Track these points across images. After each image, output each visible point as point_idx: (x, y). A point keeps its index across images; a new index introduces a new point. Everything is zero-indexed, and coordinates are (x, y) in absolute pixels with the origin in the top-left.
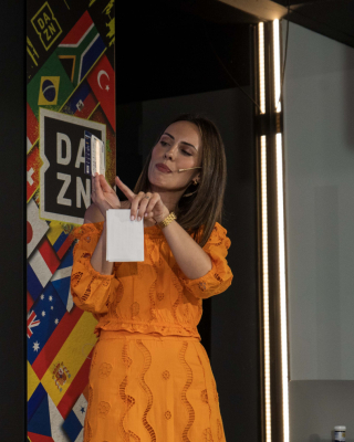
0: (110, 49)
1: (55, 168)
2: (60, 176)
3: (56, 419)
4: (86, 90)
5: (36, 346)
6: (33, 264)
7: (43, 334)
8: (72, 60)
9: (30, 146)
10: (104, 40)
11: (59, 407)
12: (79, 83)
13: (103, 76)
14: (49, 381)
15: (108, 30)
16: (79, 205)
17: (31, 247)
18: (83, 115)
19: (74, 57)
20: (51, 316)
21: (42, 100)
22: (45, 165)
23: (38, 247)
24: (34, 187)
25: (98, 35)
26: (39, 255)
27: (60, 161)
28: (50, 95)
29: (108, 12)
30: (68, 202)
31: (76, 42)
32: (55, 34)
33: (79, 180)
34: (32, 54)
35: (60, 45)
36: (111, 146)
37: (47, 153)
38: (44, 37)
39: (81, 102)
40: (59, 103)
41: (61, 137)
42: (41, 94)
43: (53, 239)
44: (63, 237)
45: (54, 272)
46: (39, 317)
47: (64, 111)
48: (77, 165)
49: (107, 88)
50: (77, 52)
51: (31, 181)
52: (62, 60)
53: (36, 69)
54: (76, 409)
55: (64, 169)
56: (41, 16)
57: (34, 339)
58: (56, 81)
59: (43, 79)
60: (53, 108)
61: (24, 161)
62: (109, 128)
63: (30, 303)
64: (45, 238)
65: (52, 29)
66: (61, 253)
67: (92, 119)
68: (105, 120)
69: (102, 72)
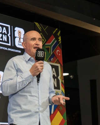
0: (60, 44)
4: (54, 55)
8: (49, 48)
10: (58, 42)
12: (51, 54)
13: (58, 52)
15: (59, 39)
18: (53, 62)
19: (50, 47)
25: (56, 41)
29: (59, 35)
31: (50, 43)
32: (44, 41)
35: (46, 44)
36: (62, 70)
39: (52, 58)
40: (46, 59)
47: (48, 61)
49: (60, 55)
50: (51, 45)
52: (46, 48)
62: (61, 65)
67: (56, 63)
68: (59, 63)
69: (58, 51)
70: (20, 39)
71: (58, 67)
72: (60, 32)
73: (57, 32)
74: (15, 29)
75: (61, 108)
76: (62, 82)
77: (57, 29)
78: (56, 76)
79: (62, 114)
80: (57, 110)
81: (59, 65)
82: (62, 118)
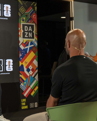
0: (36, 12)
1: (24, 31)
2: (25, 33)
3: (25, 69)
4: (31, 19)
5: (21, 59)
6: (20, 46)
7: (23, 57)
9: (19, 29)
10: (34, 10)
11: (26, 67)
12: (29, 18)
14: (24, 64)
15: (35, 9)
16: (29, 37)
17: (20, 44)
18: (30, 23)
20: (24, 54)
21: (22, 21)
22: (22, 31)
23: (21, 44)
24: (20, 35)
26: (21, 45)
27: (25, 30)
28: (23, 20)
29: (35, 6)
30: (27, 37)
33: (29, 33)
34: (20, 15)
35: (25, 13)
36: (36, 27)
37: (23, 30)
38: (22, 12)
39: (30, 21)
40: (25, 22)
41: (25, 27)
42: (22, 20)
43: (24, 42)
44: (26, 42)
45: (24, 47)
46: (22, 54)
47: (26, 23)
48: (29, 31)
49: (35, 18)
50: (29, 13)
51: (20, 34)
52: (26, 15)
53: (20, 17)
54: (29, 67)
55: (26, 32)
56: (21, 8)
57: (21, 58)
58: (24, 18)
59: (22, 18)
60: (24, 22)
61: (18, 31)
62: (36, 24)
63: (20, 52)
64: (23, 42)
65: (24, 10)
66: (26, 44)
67: (32, 23)
68: (35, 23)
69: (34, 15)
70: (7, 11)
71: (33, 25)
72: (37, 4)
73: (34, 4)
74: (4, 6)
75: (34, 49)
76: (36, 34)
77: (34, 2)
78: (31, 31)
79: (35, 53)
80: (31, 50)
81: (34, 24)
82: (34, 55)
